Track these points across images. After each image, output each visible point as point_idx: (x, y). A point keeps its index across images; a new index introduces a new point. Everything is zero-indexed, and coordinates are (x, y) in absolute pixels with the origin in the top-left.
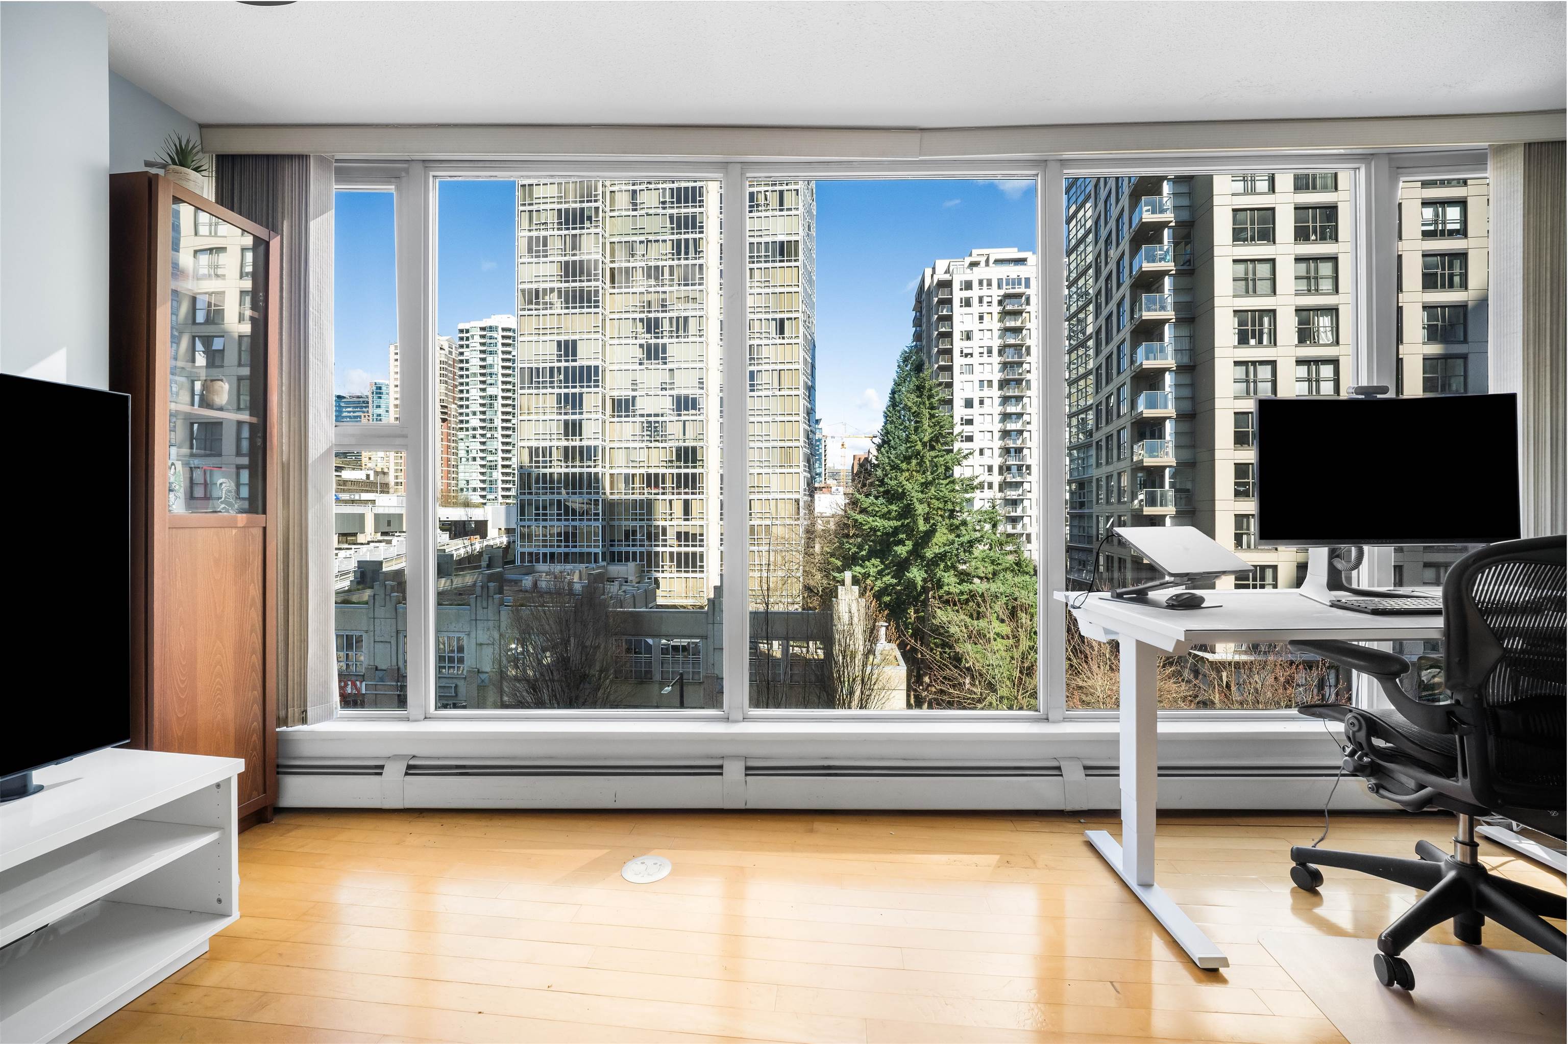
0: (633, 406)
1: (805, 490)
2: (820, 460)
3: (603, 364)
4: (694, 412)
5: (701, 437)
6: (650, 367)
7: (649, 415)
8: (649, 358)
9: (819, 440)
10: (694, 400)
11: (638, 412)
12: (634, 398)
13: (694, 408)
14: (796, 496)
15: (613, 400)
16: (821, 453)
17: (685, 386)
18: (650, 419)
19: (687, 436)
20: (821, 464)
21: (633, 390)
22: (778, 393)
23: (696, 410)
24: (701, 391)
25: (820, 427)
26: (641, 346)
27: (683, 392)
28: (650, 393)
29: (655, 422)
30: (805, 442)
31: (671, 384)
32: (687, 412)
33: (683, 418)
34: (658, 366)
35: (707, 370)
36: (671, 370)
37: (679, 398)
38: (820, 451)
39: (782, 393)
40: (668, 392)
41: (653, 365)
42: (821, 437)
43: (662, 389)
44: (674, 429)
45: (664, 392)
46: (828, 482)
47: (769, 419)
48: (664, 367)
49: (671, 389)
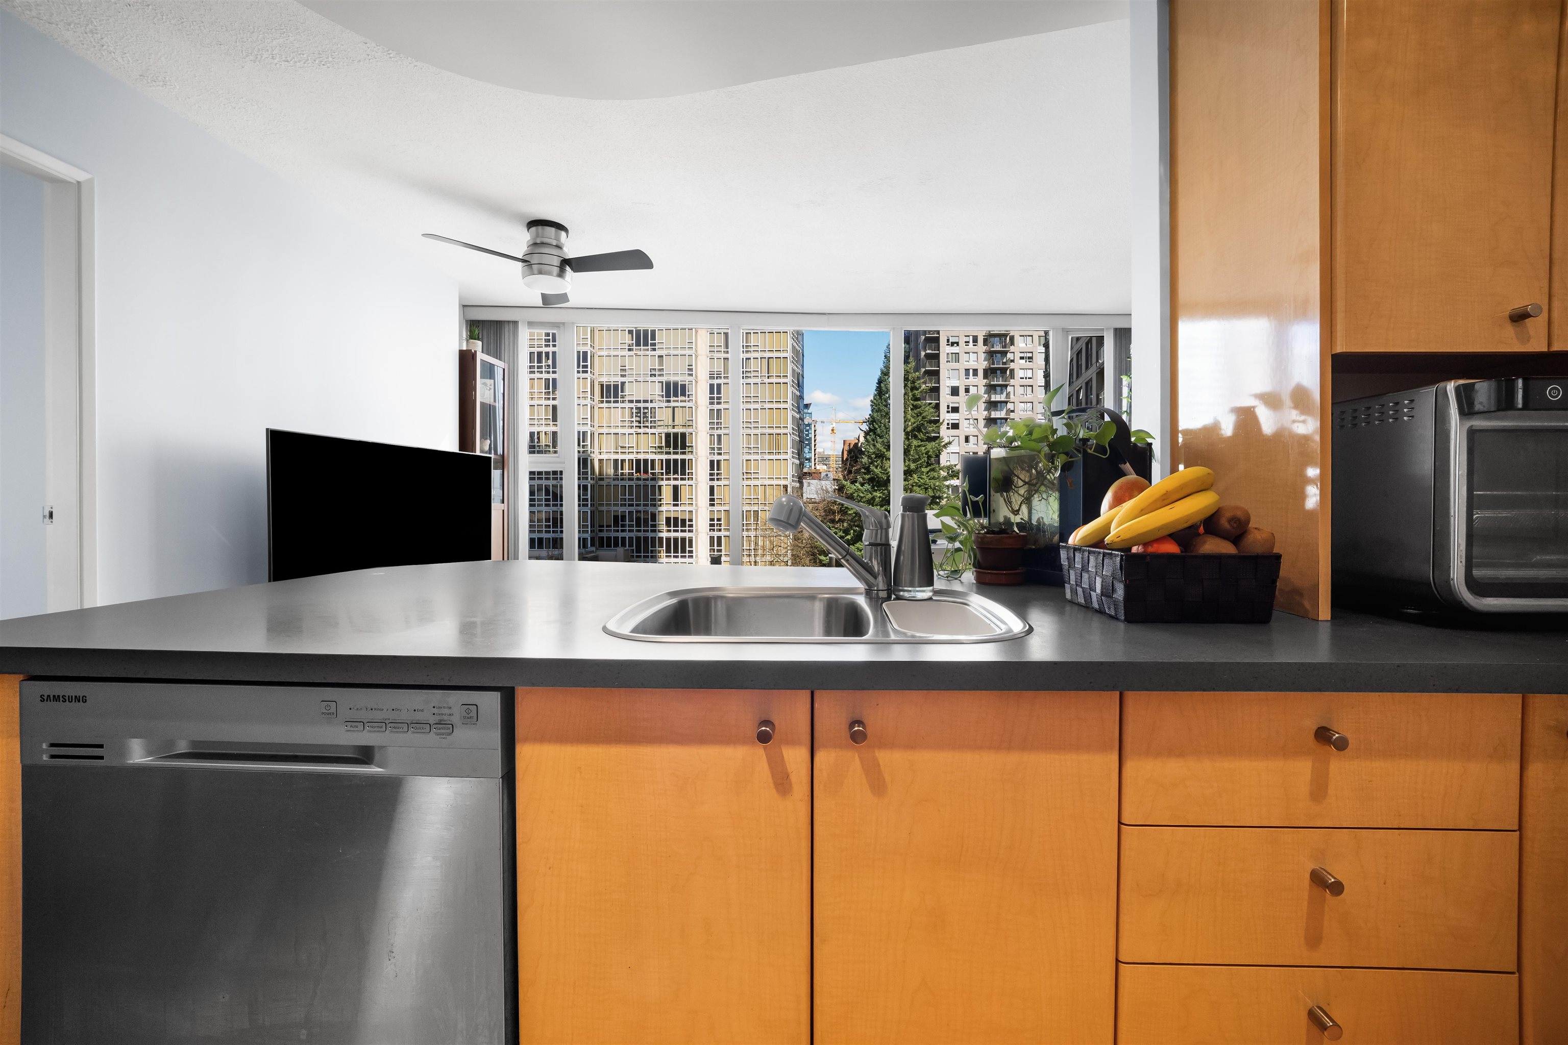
0: (622, 391)
1: (793, 476)
2: (809, 444)
3: (592, 349)
4: (683, 398)
5: (690, 423)
6: (639, 353)
7: (638, 401)
8: (638, 344)
9: (809, 425)
10: (683, 387)
11: (627, 399)
12: (623, 384)
13: (683, 394)
14: (783, 482)
15: (602, 386)
16: (811, 438)
17: (675, 374)
18: (639, 405)
19: (676, 423)
20: (810, 449)
21: (622, 376)
22: (767, 380)
23: (685, 396)
24: (690, 378)
25: (809, 411)
26: (630, 332)
27: (672, 379)
28: (639, 379)
29: (644, 408)
30: (793, 429)
31: (660, 370)
32: (676, 399)
33: (672, 404)
34: (647, 353)
35: (696, 357)
36: (661, 357)
37: (668, 384)
38: (810, 435)
39: (771, 380)
40: (657, 379)
41: (642, 351)
42: (810, 421)
43: (651, 375)
44: (663, 415)
45: (653, 379)
46: (818, 467)
47: (758, 406)
48: (653, 353)
49: (659, 375)
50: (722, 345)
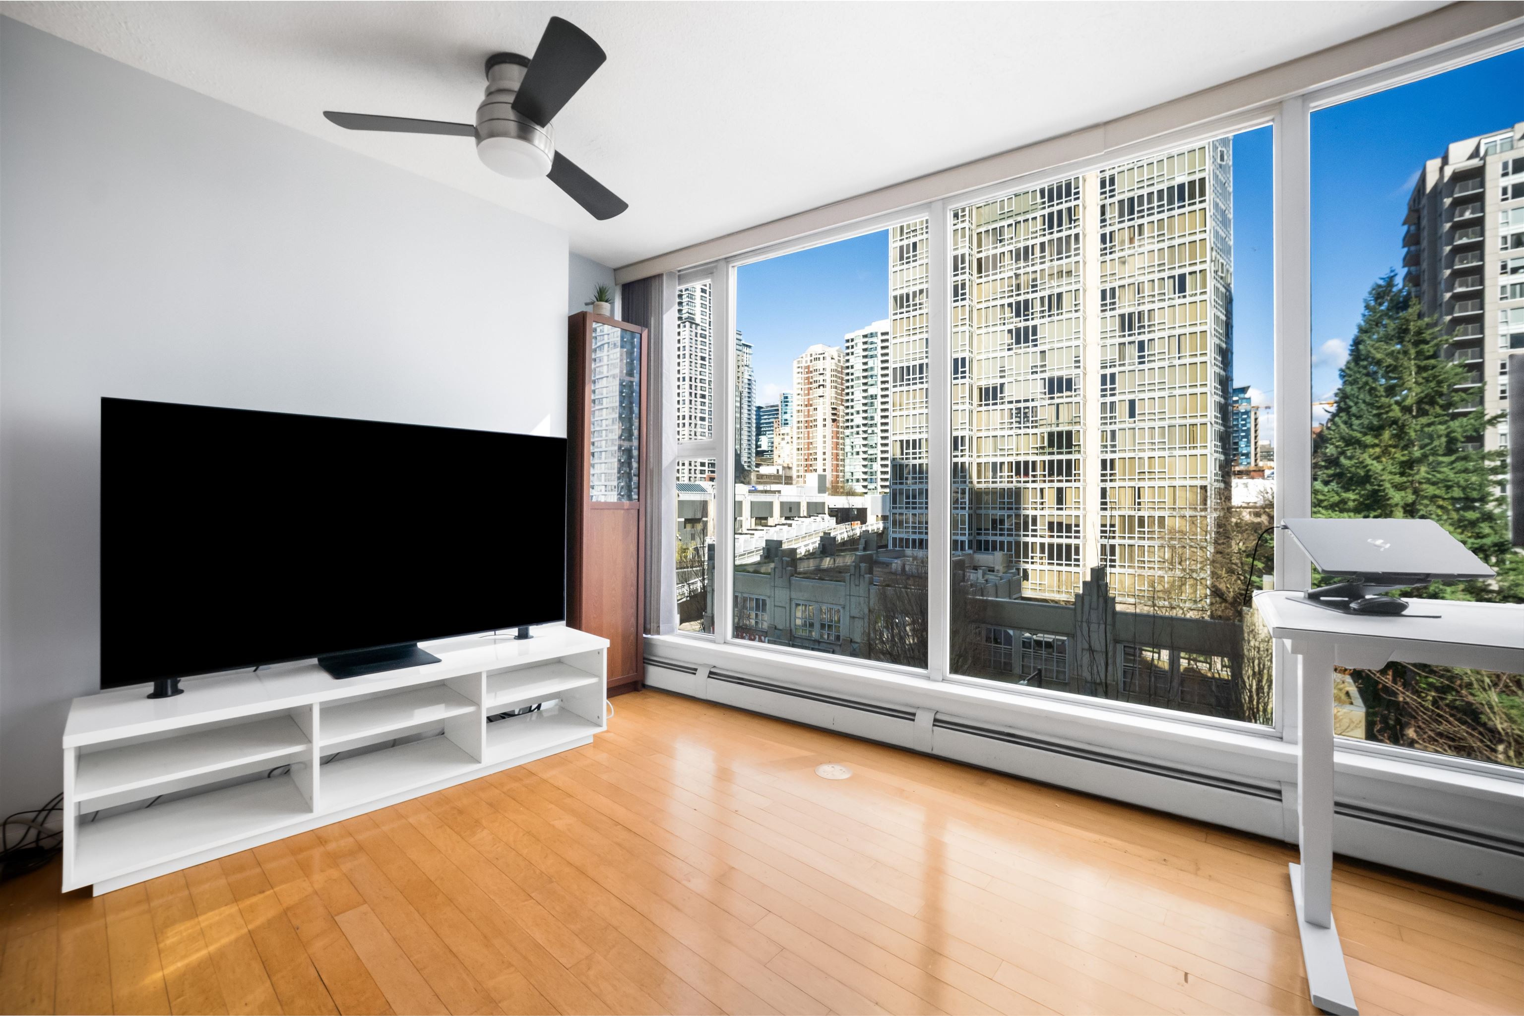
0: (1001, 392)
1: (1216, 475)
2: (1247, 436)
3: (970, 354)
4: (1069, 393)
5: (1077, 420)
6: (1019, 351)
7: (1018, 401)
8: (1018, 342)
9: (1247, 413)
10: (1069, 381)
11: (1006, 400)
12: (1002, 385)
13: (1069, 388)
14: (1203, 483)
15: (981, 389)
16: (1249, 429)
17: (1059, 368)
18: (1019, 405)
19: (1061, 420)
20: (1249, 442)
21: (1001, 377)
22: (1177, 362)
23: (1071, 390)
24: (1078, 371)
25: (1247, 396)
26: (1010, 331)
27: (1056, 374)
28: (1019, 379)
29: (1025, 408)
30: (1216, 417)
31: (1042, 366)
32: (1061, 395)
33: (1056, 401)
34: (1028, 350)
35: (1085, 347)
36: (1043, 352)
37: (1051, 380)
38: (1248, 425)
39: (1182, 361)
40: (1039, 376)
41: (1022, 349)
42: (1248, 408)
43: (1032, 373)
44: (1046, 413)
45: (1035, 376)
46: (1261, 464)
47: (1165, 394)
48: (1035, 349)
49: (1042, 372)
50: (1117, 328)
